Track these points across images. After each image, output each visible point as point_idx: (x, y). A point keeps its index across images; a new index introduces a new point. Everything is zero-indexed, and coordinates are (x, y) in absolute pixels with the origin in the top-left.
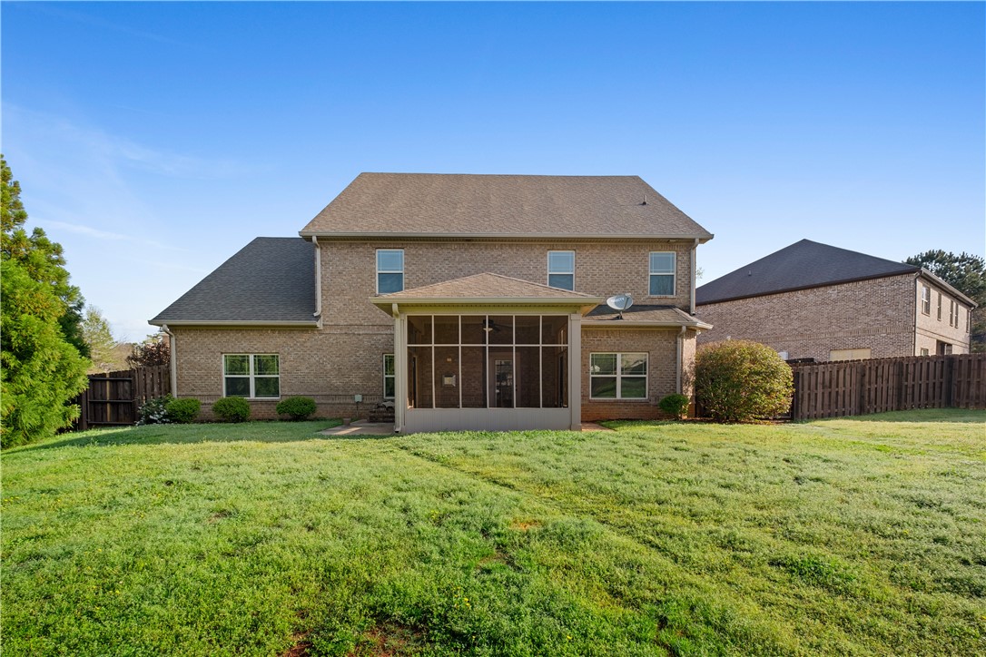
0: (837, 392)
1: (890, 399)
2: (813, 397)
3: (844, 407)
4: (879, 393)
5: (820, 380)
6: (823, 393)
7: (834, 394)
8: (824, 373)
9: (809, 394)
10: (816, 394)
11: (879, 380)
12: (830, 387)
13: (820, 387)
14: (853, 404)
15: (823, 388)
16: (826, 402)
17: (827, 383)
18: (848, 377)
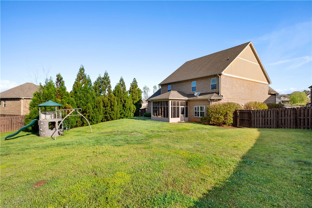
0: (268, 119)
1: (292, 124)
2: (258, 120)
3: (271, 125)
4: (286, 121)
5: (261, 115)
6: (262, 119)
7: (266, 120)
8: (262, 112)
9: (257, 119)
10: (259, 119)
11: (286, 116)
12: (265, 117)
13: (261, 117)
14: (274, 124)
15: (262, 117)
16: (263, 122)
17: (263, 116)
18: (272, 114)
